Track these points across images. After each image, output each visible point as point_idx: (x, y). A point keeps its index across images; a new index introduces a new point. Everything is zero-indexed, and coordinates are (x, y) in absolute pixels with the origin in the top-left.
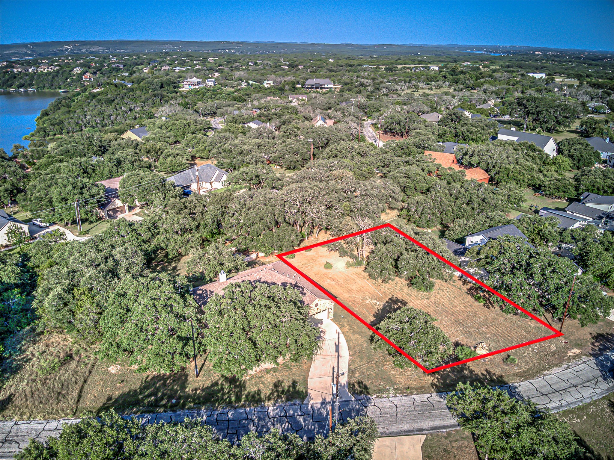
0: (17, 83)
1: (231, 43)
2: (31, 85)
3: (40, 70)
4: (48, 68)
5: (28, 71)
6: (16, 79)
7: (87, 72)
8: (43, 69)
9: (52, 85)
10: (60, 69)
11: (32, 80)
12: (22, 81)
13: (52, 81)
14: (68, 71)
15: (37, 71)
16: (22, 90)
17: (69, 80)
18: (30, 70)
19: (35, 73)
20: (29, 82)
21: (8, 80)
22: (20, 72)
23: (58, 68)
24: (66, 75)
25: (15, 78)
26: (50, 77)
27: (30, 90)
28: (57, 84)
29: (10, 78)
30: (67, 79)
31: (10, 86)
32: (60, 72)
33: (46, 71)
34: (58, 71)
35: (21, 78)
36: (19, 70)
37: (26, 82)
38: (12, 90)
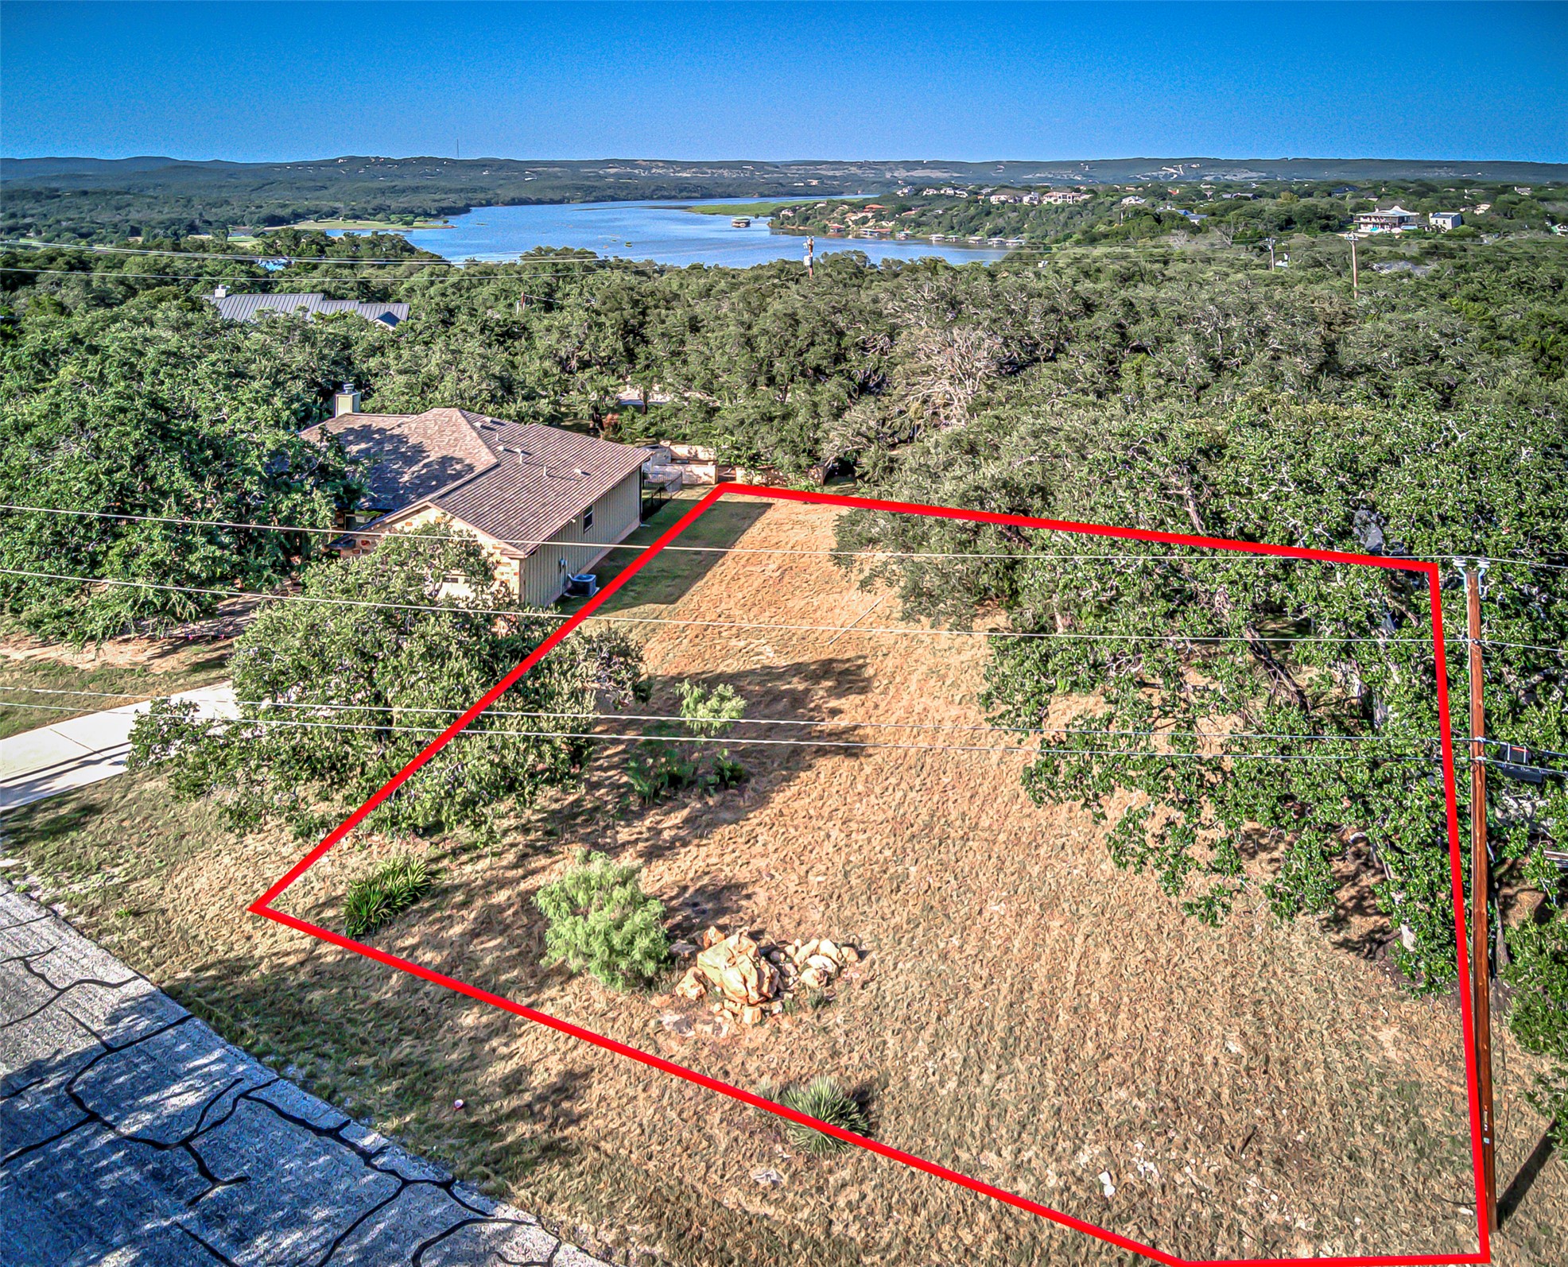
0: (988, 226)
2: (1017, 231)
3: (1046, 200)
4: (1064, 197)
5: (1021, 201)
6: (990, 218)
8: (1055, 199)
10: (1092, 199)
11: (1022, 221)
12: (1001, 222)
13: (1065, 225)
14: (1107, 204)
15: (1040, 202)
16: (995, 240)
18: (1026, 199)
19: (1034, 206)
20: (1014, 225)
21: (972, 218)
22: (1003, 203)
24: (1101, 213)
25: (988, 213)
26: (1063, 217)
27: (1009, 243)
29: (977, 214)
31: (974, 232)
32: (1089, 206)
33: (1060, 202)
34: (1086, 203)
35: (1001, 215)
36: (1003, 198)
37: (1009, 224)
38: (973, 239)
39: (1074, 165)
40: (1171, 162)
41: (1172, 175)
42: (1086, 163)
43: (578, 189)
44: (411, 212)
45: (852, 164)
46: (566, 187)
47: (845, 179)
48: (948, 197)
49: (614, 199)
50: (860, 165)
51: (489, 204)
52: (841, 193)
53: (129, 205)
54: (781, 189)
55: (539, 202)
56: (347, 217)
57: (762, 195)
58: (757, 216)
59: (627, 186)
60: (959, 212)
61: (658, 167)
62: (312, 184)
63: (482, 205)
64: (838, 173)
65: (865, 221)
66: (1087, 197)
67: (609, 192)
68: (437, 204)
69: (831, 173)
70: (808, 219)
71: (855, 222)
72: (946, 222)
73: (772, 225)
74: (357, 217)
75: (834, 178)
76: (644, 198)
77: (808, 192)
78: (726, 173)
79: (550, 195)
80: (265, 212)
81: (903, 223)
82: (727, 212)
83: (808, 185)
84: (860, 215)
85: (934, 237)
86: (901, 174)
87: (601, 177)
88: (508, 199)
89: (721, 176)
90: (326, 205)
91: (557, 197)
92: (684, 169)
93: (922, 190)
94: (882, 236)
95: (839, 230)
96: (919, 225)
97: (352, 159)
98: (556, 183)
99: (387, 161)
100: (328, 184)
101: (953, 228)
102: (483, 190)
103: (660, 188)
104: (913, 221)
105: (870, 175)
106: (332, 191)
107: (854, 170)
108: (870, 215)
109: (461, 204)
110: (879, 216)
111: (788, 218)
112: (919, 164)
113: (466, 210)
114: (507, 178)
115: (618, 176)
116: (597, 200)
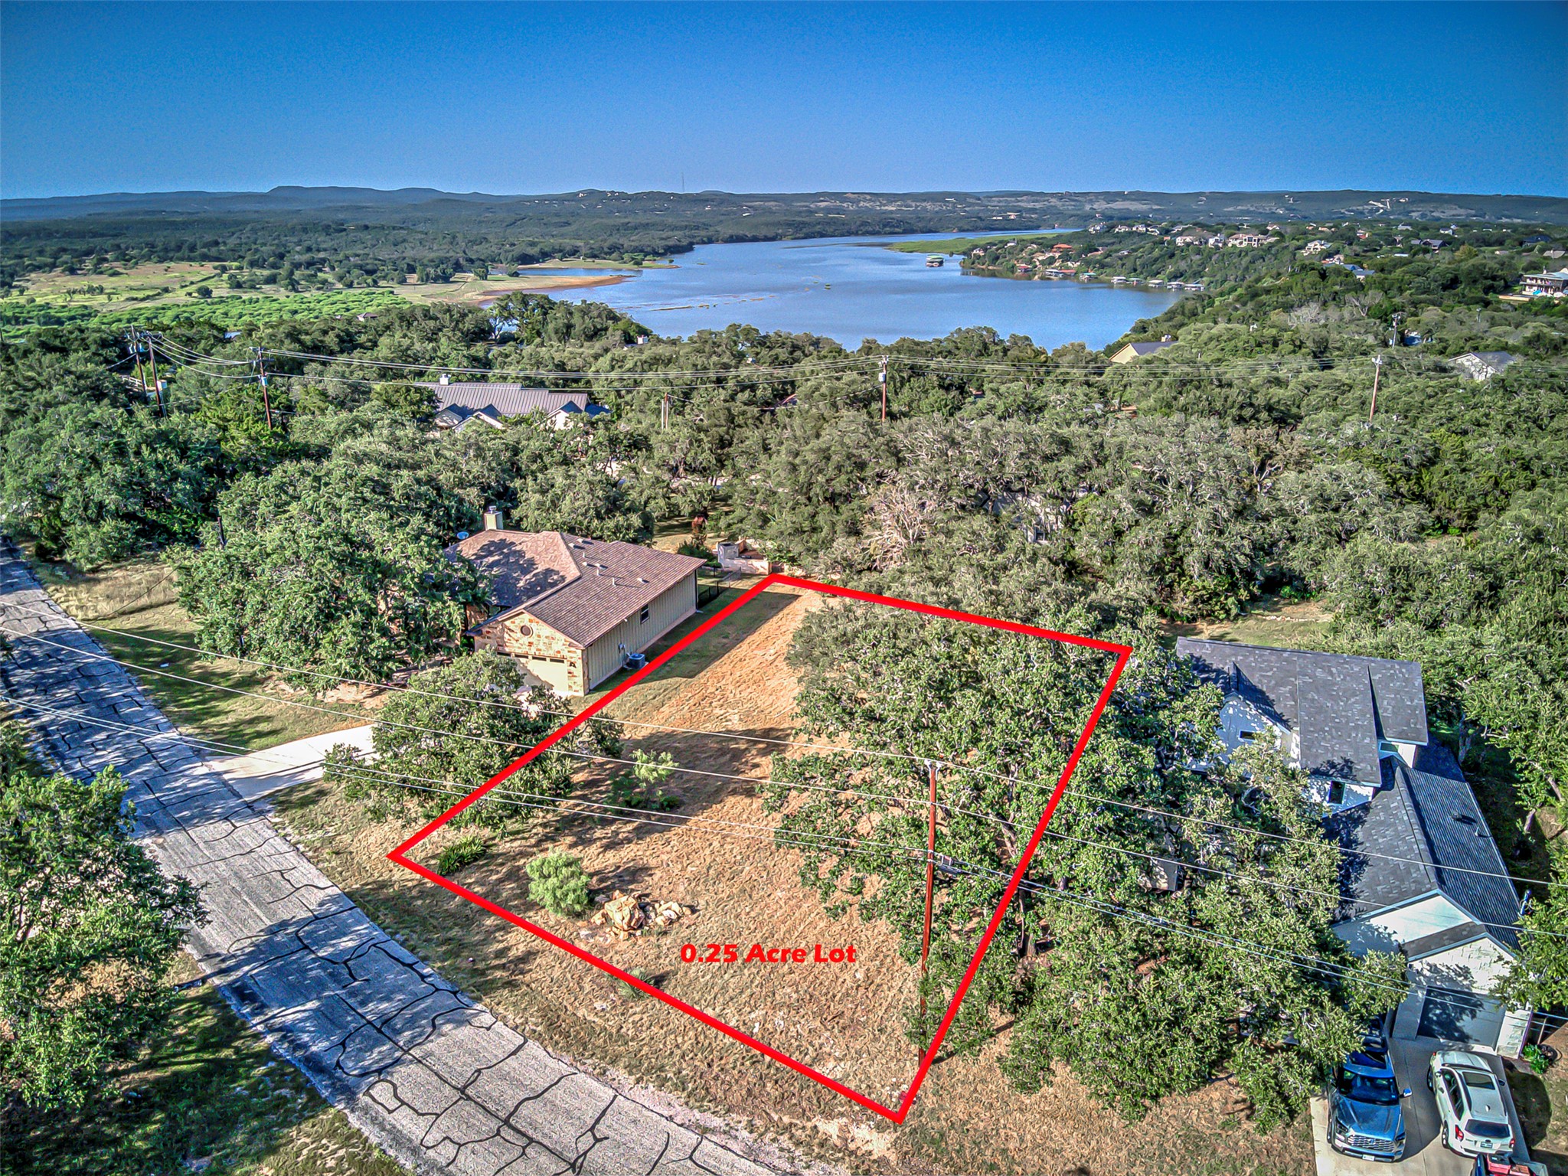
0: (1170, 269)
2: (1197, 275)
3: (1231, 242)
4: (1250, 240)
5: (1206, 242)
6: (1174, 259)
7: (1338, 252)
8: (1240, 241)
9: (1243, 279)
10: (1277, 242)
11: (1203, 265)
12: (1183, 265)
13: (1247, 268)
14: (1291, 249)
15: (1225, 244)
16: (1174, 283)
18: (1211, 241)
19: (1218, 248)
20: (1196, 268)
21: (1156, 260)
22: (1188, 245)
24: (1284, 256)
25: (1172, 256)
26: (1245, 261)
27: (1190, 285)
29: (1161, 256)
31: (1155, 275)
32: (1273, 251)
33: (1244, 245)
34: (1271, 246)
35: (1184, 258)
36: (1188, 239)
37: (1190, 267)
38: (1153, 282)
39: (1278, 197)
40: (1379, 196)
41: (1378, 209)
42: (1291, 194)
43: (789, 224)
44: (642, 251)
45: (1053, 195)
46: (779, 224)
47: (1044, 211)
48: (1140, 234)
49: (822, 235)
50: (1060, 197)
51: (710, 241)
52: (1038, 228)
53: (404, 241)
54: (981, 224)
55: (755, 239)
56: (587, 256)
57: (962, 230)
58: (952, 254)
59: (834, 221)
60: (1144, 254)
61: (865, 200)
62: (557, 220)
63: (704, 243)
64: (1038, 205)
65: (1052, 260)
66: (1272, 240)
67: (818, 228)
68: (664, 243)
69: (1031, 205)
70: (997, 258)
71: (1042, 262)
72: (1129, 264)
73: (963, 264)
74: (595, 256)
75: (1033, 211)
76: (849, 234)
77: (1007, 226)
78: (929, 206)
79: (764, 232)
80: (517, 251)
81: (1088, 263)
82: (924, 249)
83: (1006, 219)
84: (1048, 255)
85: (1115, 280)
86: (1100, 206)
87: (811, 212)
88: (727, 236)
89: (924, 209)
90: (568, 243)
91: (770, 234)
92: (890, 202)
93: (1114, 227)
94: (1066, 277)
95: (1026, 270)
96: (1103, 266)
97: (591, 193)
98: (770, 219)
99: (623, 196)
100: (571, 219)
101: (1135, 270)
102: (706, 226)
103: (864, 224)
104: (1098, 262)
105: (1069, 207)
106: (573, 227)
107: (1054, 201)
108: (1057, 255)
109: (685, 243)
110: (1066, 257)
111: (979, 257)
112: (1120, 196)
113: (689, 248)
114: (728, 214)
115: (828, 210)
116: (807, 237)
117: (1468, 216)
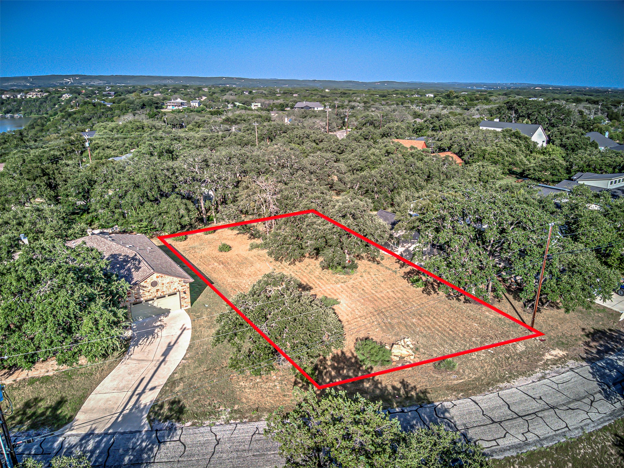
0: (4, 109)
1: (233, 78)
2: (18, 111)
3: (28, 96)
4: (36, 94)
5: (17, 97)
6: (4, 105)
7: (76, 98)
8: (31, 95)
9: (40, 111)
10: (49, 95)
11: (19, 106)
12: (9, 107)
13: (40, 107)
14: (56, 97)
15: (26, 97)
16: (8, 115)
17: (57, 106)
18: (19, 96)
19: (23, 99)
20: (16, 108)
22: (9, 98)
23: (47, 94)
24: (54, 101)
25: (2, 103)
26: (38, 103)
27: (16, 115)
28: (44, 110)
30: (55, 105)
32: (49, 98)
33: (35, 97)
34: (47, 97)
35: (9, 104)
36: (8, 96)
39: (25, 78)
40: (67, 77)
41: (68, 82)
42: (30, 77)
117: (104, 83)
